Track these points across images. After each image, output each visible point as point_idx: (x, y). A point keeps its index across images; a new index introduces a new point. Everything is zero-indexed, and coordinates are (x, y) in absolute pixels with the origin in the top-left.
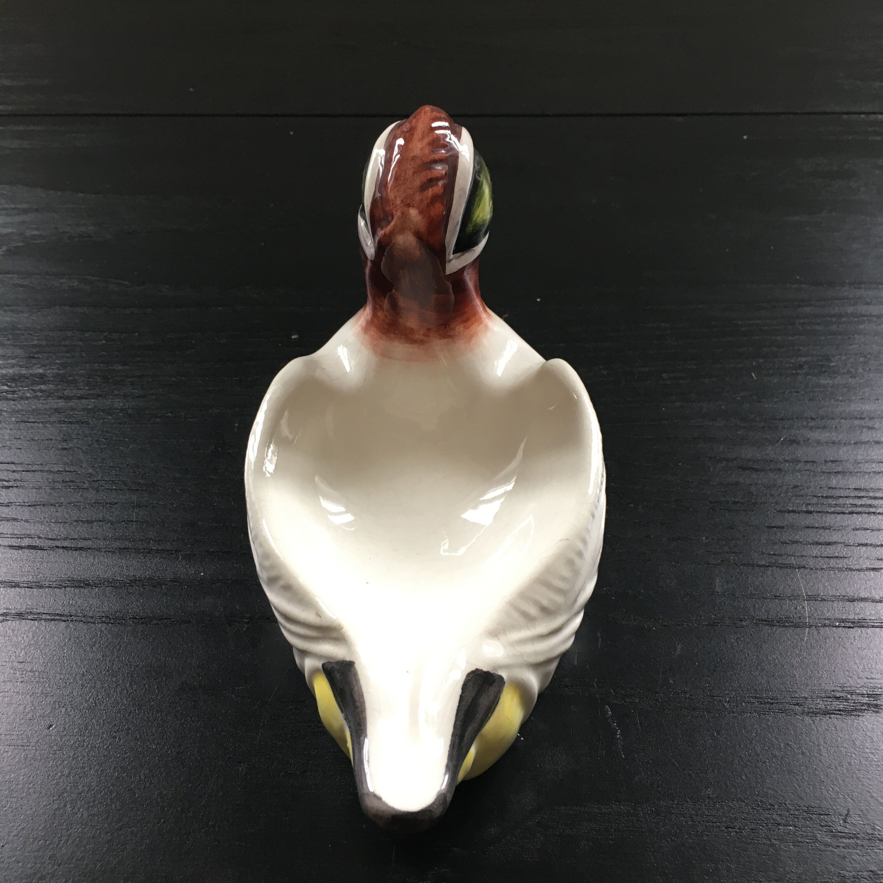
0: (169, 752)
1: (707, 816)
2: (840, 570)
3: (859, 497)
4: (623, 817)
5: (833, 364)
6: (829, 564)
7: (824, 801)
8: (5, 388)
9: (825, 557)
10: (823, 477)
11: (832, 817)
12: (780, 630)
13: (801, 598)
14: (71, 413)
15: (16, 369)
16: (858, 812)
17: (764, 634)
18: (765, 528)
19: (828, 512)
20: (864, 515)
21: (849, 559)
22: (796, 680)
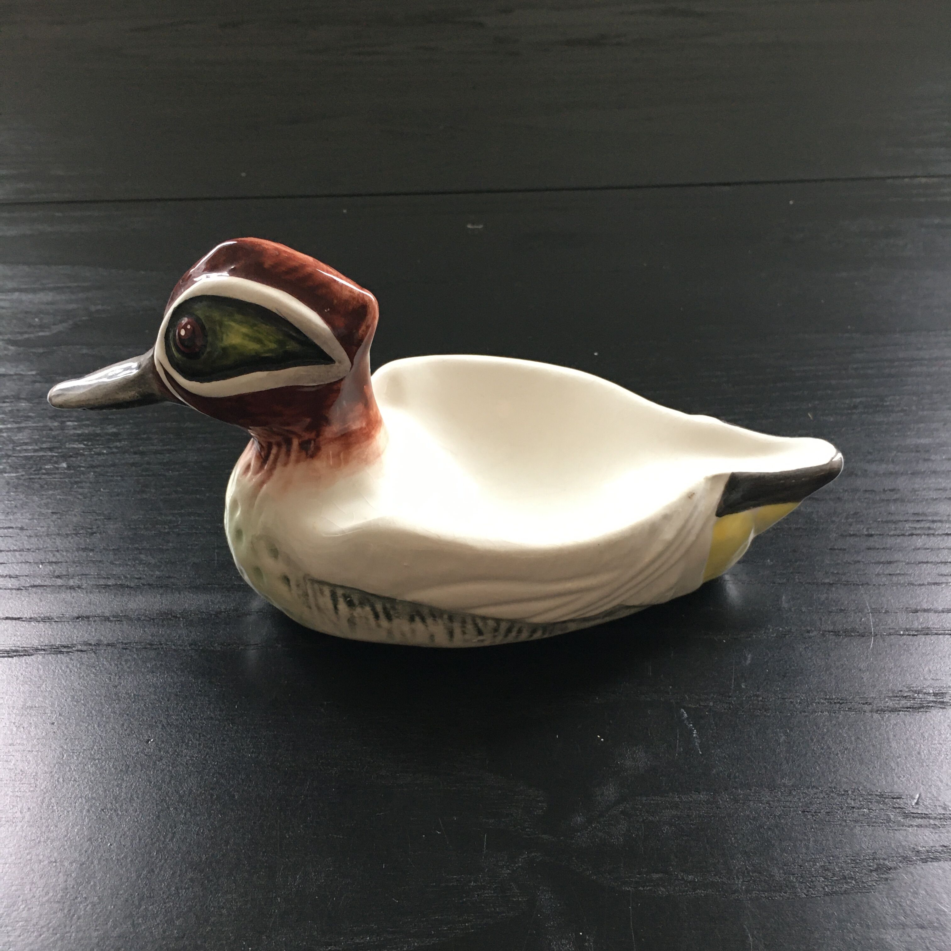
1: (784, 802)
2: (902, 585)
3: (918, 521)
4: (703, 804)
5: (888, 403)
6: (891, 580)
7: (895, 786)
8: (82, 446)
9: (887, 574)
10: (882, 504)
11: (904, 800)
12: (846, 639)
13: (866, 610)
14: (148, 466)
15: (91, 429)
16: (929, 795)
17: (831, 643)
18: (828, 551)
19: (888, 535)
20: (923, 536)
21: (910, 575)
22: (864, 682)
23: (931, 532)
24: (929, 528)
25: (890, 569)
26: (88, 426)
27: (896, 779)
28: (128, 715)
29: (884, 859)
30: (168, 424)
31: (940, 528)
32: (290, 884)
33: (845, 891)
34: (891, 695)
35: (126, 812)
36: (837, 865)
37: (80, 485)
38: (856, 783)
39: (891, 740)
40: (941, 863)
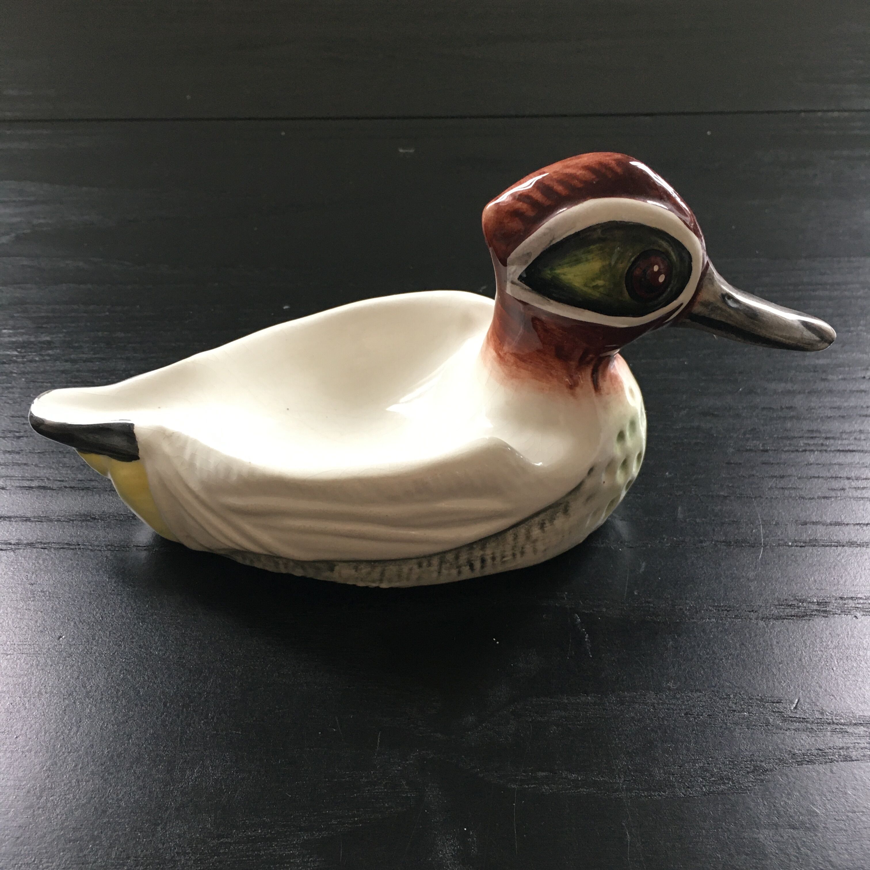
0: (171, 657)
1: (668, 704)
2: (794, 499)
3: (812, 438)
4: (590, 706)
6: (783, 494)
7: (776, 691)
8: (16, 353)
9: (780, 488)
10: (778, 421)
11: (784, 705)
12: (737, 549)
13: (757, 522)
14: (77, 374)
15: (25, 338)
16: (807, 700)
17: (722, 553)
18: (724, 465)
19: (783, 450)
20: (816, 453)
21: (801, 489)
22: (751, 591)
23: (824, 448)
24: (822, 445)
25: (782, 483)
26: (22, 334)
27: (777, 684)
28: (41, 612)
29: (762, 761)
30: (100, 334)
31: (832, 445)
32: (188, 777)
33: (722, 791)
34: (777, 603)
35: (34, 706)
36: (715, 766)
37: (11, 390)
38: (738, 688)
39: (774, 647)
40: (816, 766)
